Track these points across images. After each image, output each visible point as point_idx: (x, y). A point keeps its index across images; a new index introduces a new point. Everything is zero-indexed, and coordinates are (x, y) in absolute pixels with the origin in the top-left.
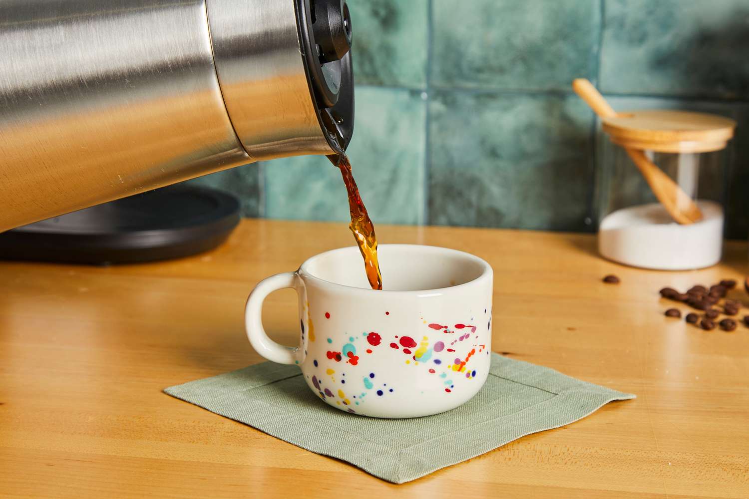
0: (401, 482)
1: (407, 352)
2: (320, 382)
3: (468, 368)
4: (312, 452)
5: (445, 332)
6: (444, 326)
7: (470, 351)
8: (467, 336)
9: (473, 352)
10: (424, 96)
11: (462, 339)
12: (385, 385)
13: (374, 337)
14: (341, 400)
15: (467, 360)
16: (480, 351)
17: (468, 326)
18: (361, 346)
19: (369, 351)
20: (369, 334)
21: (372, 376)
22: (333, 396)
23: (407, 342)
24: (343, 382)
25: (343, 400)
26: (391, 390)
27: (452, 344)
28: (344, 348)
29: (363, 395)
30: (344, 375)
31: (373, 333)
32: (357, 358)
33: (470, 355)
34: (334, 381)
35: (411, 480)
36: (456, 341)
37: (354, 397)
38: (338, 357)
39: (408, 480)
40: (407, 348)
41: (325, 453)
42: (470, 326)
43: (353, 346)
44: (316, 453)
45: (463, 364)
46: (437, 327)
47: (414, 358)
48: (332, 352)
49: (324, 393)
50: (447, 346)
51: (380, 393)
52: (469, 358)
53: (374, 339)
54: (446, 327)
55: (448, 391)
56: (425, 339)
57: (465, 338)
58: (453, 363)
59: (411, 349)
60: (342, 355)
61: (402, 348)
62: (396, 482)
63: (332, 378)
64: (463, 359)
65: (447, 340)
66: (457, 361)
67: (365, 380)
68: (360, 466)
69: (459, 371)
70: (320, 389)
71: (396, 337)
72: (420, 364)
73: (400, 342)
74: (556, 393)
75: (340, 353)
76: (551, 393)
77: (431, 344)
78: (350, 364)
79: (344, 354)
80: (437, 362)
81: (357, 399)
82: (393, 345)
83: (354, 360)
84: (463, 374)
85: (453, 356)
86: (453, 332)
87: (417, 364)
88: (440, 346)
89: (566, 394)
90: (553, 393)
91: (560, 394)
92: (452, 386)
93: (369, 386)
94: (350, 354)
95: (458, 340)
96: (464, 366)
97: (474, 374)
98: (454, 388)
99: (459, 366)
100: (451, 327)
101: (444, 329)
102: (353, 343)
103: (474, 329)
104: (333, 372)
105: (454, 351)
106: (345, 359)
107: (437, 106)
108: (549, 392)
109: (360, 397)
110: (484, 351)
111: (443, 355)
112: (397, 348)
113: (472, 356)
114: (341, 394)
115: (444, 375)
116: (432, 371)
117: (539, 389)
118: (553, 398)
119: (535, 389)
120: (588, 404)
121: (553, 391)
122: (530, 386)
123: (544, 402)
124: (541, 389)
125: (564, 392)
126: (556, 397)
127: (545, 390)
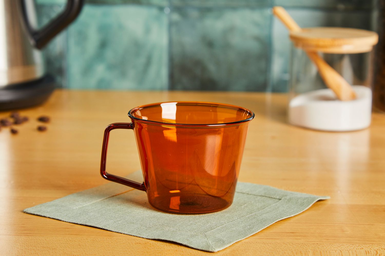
10: (167, 10)
74: (280, 198)
76: (276, 199)
89: (287, 198)
90: (278, 199)
107: (176, 17)
108: (275, 198)
117: (268, 197)
118: (278, 202)
119: (264, 197)
120: (303, 202)
121: (278, 197)
122: (261, 196)
123: (276, 204)
124: (269, 197)
125: (285, 197)
126: (280, 201)
127: (272, 198)
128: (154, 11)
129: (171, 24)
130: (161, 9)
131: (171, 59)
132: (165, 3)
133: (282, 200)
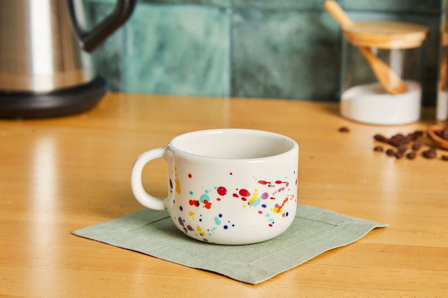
0: (256, 283)
1: (244, 199)
2: (184, 221)
3: (284, 210)
4: (189, 267)
5: (269, 186)
6: (268, 182)
7: (285, 199)
8: (283, 189)
9: (287, 199)
10: (229, 11)
11: (279, 191)
12: (229, 222)
13: (222, 190)
14: (199, 233)
15: (283, 205)
16: (291, 199)
17: (284, 182)
18: (213, 196)
19: (219, 199)
20: (219, 188)
21: (220, 216)
22: (193, 230)
23: (244, 193)
24: (201, 220)
25: (201, 233)
26: (233, 226)
27: (274, 194)
28: (201, 197)
29: (214, 229)
30: (201, 215)
31: (221, 187)
32: (210, 204)
33: (285, 201)
34: (194, 220)
35: (262, 282)
36: (276, 192)
37: (208, 230)
38: (197, 204)
39: (260, 282)
40: (244, 197)
41: (199, 267)
42: (285, 182)
43: (207, 196)
44: (192, 268)
45: (280, 207)
46: (264, 183)
47: (249, 203)
48: (193, 200)
49: (187, 228)
50: (270, 195)
51: (226, 227)
52: (284, 204)
53: (222, 191)
54: (270, 183)
55: (270, 225)
56: (256, 190)
57: (281, 190)
58: (274, 207)
59: (246, 198)
60: (200, 202)
61: (240, 197)
62: (253, 283)
63: (193, 218)
64: (280, 205)
65: (270, 191)
66: (277, 206)
67: (216, 219)
68: (226, 275)
69: (278, 212)
70: (184, 226)
71: (237, 189)
72: (253, 207)
73: (239, 193)
74: (336, 225)
75: (198, 201)
76: (333, 225)
77: (260, 194)
78: (205, 208)
79: (201, 201)
80: (264, 206)
81: (210, 232)
82: (235, 195)
83: (208, 205)
84: (280, 214)
85: (274, 202)
86: (274, 186)
87: (250, 208)
88: (265, 196)
89: (344, 225)
90: (334, 225)
91: (339, 225)
92: (273, 223)
93: (218, 223)
94: (205, 202)
95: (277, 192)
96: (281, 209)
97: (287, 214)
98: (274, 224)
99: (278, 209)
100: (273, 183)
101: (268, 184)
102: (208, 194)
103: (287, 184)
104: (194, 214)
105: (275, 199)
106: (202, 205)
107: (238, 18)
108: (331, 224)
109: (212, 231)
110: (294, 199)
111: (267, 202)
112: (238, 197)
113: (286, 202)
114: (199, 229)
115: (268, 215)
116: (260, 212)
117: (324, 223)
118: (334, 229)
119: (321, 223)
120: (359, 230)
121: (334, 223)
122: (317, 221)
123: (330, 231)
124: (326, 223)
125: (342, 224)
126: (336, 228)
127: (328, 224)
128: (215, 12)
129: (233, 26)
130: (222, 9)
131: (233, 64)
132: (227, 4)
133: (338, 227)
